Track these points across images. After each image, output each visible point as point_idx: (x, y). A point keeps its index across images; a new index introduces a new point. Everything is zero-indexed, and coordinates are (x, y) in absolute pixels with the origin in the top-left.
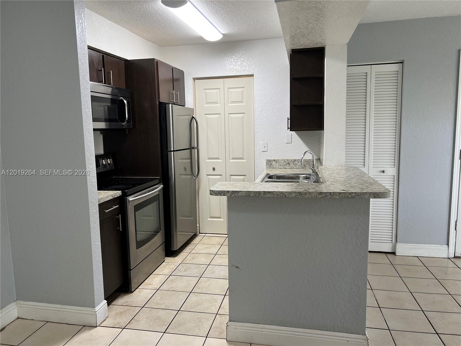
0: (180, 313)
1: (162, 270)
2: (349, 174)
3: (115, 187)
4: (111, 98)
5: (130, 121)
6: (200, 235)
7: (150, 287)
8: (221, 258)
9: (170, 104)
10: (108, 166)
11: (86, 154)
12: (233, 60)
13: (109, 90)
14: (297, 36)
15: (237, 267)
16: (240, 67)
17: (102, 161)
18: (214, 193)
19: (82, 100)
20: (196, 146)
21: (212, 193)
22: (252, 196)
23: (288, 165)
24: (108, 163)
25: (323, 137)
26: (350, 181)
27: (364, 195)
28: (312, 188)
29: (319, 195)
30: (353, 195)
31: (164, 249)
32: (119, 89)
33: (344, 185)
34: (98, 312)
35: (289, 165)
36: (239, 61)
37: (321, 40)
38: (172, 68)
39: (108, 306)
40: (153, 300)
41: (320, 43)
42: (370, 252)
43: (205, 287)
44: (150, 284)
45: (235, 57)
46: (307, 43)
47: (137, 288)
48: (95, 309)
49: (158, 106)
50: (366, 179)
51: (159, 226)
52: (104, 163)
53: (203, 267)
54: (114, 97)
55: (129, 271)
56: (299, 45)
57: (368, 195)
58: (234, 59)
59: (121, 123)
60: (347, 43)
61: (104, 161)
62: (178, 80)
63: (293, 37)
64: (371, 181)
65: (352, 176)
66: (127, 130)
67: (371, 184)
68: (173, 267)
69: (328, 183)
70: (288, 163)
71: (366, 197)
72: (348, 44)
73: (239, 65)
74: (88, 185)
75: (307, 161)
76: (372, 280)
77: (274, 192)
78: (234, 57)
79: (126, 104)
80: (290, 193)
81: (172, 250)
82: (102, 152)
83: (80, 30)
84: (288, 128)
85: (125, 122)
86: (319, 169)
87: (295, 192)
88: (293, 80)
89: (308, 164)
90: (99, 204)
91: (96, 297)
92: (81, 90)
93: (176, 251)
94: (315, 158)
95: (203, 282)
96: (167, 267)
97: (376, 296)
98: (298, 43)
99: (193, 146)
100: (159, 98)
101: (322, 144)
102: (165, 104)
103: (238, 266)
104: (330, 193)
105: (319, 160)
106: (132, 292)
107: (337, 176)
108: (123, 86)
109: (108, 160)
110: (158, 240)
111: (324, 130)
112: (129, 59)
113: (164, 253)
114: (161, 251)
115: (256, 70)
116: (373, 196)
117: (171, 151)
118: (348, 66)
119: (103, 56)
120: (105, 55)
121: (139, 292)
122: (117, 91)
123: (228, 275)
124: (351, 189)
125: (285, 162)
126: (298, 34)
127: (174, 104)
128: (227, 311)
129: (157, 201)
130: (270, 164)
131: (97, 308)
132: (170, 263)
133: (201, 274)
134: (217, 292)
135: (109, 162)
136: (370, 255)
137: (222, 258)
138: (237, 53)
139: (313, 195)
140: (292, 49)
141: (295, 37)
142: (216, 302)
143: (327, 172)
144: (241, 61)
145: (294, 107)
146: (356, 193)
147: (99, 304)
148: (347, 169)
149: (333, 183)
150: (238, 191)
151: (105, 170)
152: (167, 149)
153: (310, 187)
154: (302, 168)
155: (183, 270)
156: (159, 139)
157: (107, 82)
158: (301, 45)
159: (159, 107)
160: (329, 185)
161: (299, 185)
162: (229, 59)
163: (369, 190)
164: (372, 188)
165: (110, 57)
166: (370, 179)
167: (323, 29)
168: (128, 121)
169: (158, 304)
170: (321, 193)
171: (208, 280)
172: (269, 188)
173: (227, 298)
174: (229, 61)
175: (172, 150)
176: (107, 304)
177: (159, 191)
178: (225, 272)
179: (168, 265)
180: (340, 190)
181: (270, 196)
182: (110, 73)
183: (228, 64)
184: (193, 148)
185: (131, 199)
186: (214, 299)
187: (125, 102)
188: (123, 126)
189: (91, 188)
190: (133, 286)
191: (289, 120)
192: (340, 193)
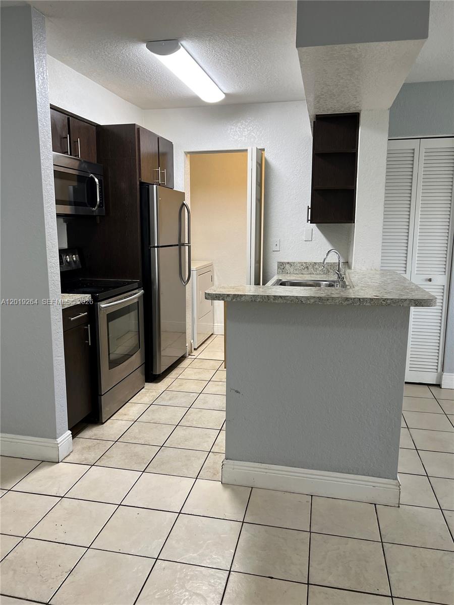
0: (164, 449)
1: (142, 398)
2: (385, 278)
3: (82, 290)
4: (77, 174)
5: (103, 206)
6: (190, 357)
7: (126, 418)
8: (215, 385)
9: (154, 185)
10: (73, 263)
11: (47, 244)
12: (237, 129)
13: (76, 164)
14: (323, 97)
15: (237, 392)
16: (246, 139)
17: (66, 256)
18: (210, 297)
19: (43, 175)
20: (187, 242)
21: (207, 297)
22: (259, 301)
23: (306, 270)
24: (73, 260)
25: (353, 232)
26: (385, 287)
27: (403, 302)
28: (337, 293)
29: (344, 302)
30: (389, 301)
31: (144, 373)
32: (89, 163)
33: (377, 291)
34: (61, 444)
35: (308, 269)
36: (246, 130)
37: (354, 103)
38: (158, 138)
39: (73, 439)
40: (130, 433)
41: (354, 107)
42: (406, 383)
43: (195, 419)
44: (125, 415)
45: (242, 125)
46: (336, 107)
47: (109, 418)
48: (57, 441)
49: (138, 187)
50: (407, 285)
51: (137, 341)
52: (69, 260)
53: (193, 396)
54: (82, 174)
55: (99, 397)
56: (325, 109)
57: (407, 302)
58: (239, 128)
59: (91, 208)
60: (389, 107)
61: (68, 257)
62: (165, 154)
63: (318, 98)
64: (413, 287)
65: (389, 281)
66: (98, 218)
67: (412, 290)
68: (156, 395)
69: (357, 288)
70: (306, 266)
71: (405, 304)
72: (391, 109)
73: (245, 136)
74: (49, 283)
75: (331, 265)
76: (409, 416)
77: (288, 296)
78: (239, 124)
79: (98, 183)
80: (307, 298)
81: (154, 373)
82: (65, 246)
83: (40, 81)
84: (308, 220)
85: (96, 208)
86: (347, 274)
87: (314, 297)
88: (318, 156)
89: (332, 268)
90: (63, 310)
91: (58, 426)
92: (42, 161)
93: (159, 375)
94: (342, 261)
95: (193, 414)
96: (148, 395)
97: (412, 436)
98: (324, 107)
99: (182, 242)
100: (140, 177)
101: (352, 242)
102: (148, 185)
103: (239, 390)
104: (360, 299)
105: (347, 264)
106: (103, 423)
107: (369, 280)
108: (94, 160)
109: (74, 256)
110: (137, 360)
111: (354, 223)
112: (101, 125)
113: (143, 377)
114: (139, 375)
115: (268, 142)
116: (415, 303)
117: (155, 247)
118: (389, 140)
119: (68, 119)
120: (70, 117)
121: (112, 424)
122: (86, 166)
123: (225, 405)
124: (385, 295)
125: (302, 265)
126: (325, 93)
127: (160, 185)
128: (223, 449)
129: (136, 311)
130: (283, 268)
131: (59, 440)
132: (151, 390)
133: (190, 403)
134: (210, 426)
135: (75, 259)
136: (406, 386)
137: (218, 385)
138: (243, 120)
139: (337, 301)
140: (316, 115)
141: (321, 98)
142: (210, 437)
143: (356, 277)
144: (248, 130)
145: (318, 192)
146: (392, 299)
147: (62, 435)
148: (383, 274)
149: (363, 288)
150: (241, 295)
151: (69, 269)
152: (150, 244)
153: (333, 292)
154: (324, 274)
155: (168, 398)
156: (139, 231)
157: (73, 152)
158: (328, 110)
159: (140, 188)
160: (358, 290)
161: (320, 290)
162: (233, 127)
163: (410, 297)
164: (413, 294)
165: (77, 120)
166: (412, 285)
167: (358, 87)
168: (99, 206)
169: (135, 438)
170: (347, 299)
171: (199, 411)
172: (281, 292)
173: (223, 433)
174: (232, 130)
175: (156, 245)
176: (71, 435)
177: (139, 298)
178: (221, 402)
179: (148, 392)
180: (372, 296)
181: (282, 302)
182: (78, 141)
183: (232, 134)
184: (183, 245)
185: (103, 306)
186: (206, 434)
187: (97, 180)
188: (93, 211)
189: (53, 288)
190: (104, 416)
191: (310, 210)
192: (371, 299)
